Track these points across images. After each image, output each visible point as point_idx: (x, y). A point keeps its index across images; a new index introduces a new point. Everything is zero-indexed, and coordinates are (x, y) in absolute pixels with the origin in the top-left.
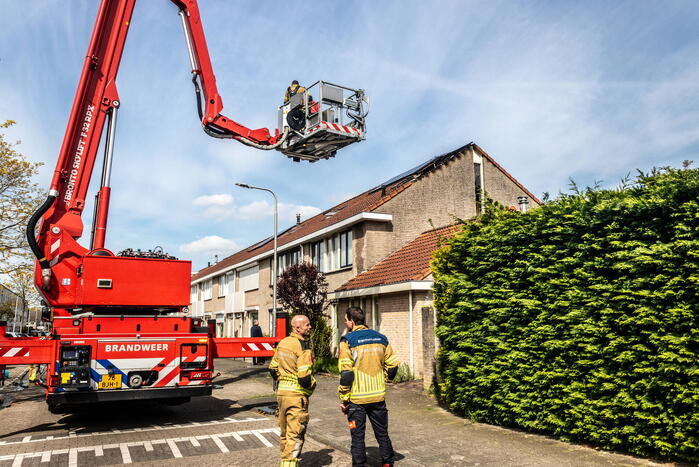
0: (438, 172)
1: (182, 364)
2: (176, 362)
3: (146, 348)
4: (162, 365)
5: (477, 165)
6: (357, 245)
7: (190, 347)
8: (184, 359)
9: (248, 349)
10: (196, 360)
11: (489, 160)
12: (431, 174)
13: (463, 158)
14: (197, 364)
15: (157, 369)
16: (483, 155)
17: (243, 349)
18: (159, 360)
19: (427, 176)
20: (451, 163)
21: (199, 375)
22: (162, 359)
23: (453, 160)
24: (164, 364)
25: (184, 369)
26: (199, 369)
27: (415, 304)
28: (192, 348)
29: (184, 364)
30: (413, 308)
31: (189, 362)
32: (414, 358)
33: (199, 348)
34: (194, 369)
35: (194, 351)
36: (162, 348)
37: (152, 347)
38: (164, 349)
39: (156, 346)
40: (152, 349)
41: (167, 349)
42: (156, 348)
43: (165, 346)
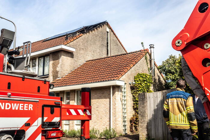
0: (93, 32)
1: (43, 124)
3: (15, 107)
4: (28, 125)
5: (108, 32)
6: (53, 64)
7: (49, 109)
8: (45, 119)
11: (112, 31)
12: (90, 32)
13: (103, 28)
15: (24, 128)
16: (110, 28)
17: (68, 114)
19: (89, 33)
20: (98, 28)
22: (28, 119)
23: (99, 27)
24: (30, 124)
25: (44, 128)
26: (55, 129)
27: (113, 94)
28: (51, 109)
29: (45, 124)
30: (113, 96)
31: (49, 122)
32: (113, 125)
33: (55, 109)
34: (51, 129)
35: (52, 112)
36: (28, 108)
37: (21, 107)
38: (29, 109)
39: (24, 106)
40: (20, 109)
41: (32, 109)
42: (23, 108)
43: (31, 106)
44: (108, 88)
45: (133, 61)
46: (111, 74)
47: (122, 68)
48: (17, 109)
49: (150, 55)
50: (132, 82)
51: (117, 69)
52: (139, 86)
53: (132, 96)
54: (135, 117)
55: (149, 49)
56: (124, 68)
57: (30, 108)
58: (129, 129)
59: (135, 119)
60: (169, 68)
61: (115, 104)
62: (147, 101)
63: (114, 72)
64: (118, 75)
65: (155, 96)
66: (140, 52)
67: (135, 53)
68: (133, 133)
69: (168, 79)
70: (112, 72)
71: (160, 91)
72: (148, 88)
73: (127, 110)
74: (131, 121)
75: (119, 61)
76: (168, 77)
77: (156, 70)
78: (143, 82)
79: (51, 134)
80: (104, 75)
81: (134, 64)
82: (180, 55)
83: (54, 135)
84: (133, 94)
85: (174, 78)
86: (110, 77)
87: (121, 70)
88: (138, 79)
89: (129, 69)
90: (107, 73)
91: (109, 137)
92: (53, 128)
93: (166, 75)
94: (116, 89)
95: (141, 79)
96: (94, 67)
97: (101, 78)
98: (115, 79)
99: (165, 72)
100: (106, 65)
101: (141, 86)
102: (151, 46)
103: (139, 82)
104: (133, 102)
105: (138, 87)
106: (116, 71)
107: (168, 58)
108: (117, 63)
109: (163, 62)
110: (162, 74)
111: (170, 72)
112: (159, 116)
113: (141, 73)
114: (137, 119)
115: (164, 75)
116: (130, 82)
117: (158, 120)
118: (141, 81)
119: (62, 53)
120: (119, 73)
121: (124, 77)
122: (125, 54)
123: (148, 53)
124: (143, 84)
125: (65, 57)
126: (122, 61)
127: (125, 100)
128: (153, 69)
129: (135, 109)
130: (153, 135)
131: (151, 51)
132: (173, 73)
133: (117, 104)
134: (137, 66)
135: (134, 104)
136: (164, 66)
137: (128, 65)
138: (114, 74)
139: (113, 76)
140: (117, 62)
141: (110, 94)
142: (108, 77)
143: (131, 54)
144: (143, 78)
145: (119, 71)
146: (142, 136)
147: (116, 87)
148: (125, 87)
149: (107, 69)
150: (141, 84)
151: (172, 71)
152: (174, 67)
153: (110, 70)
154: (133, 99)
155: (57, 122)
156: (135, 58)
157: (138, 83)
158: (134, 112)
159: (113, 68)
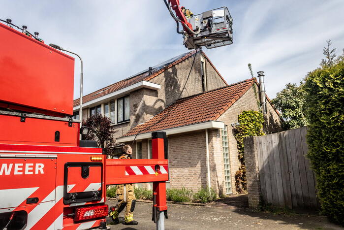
1: (67, 197)
2: (57, 194)
4: (33, 201)
7: (79, 169)
8: (70, 187)
9: (131, 173)
10: (88, 189)
11: (208, 61)
14: (89, 195)
15: (25, 207)
16: (205, 58)
17: (127, 174)
18: (29, 192)
21: (90, 213)
24: (37, 199)
25: (70, 204)
26: (91, 203)
27: (210, 140)
28: (82, 170)
29: (70, 197)
30: (209, 143)
31: (77, 193)
32: (211, 182)
33: (91, 169)
34: (84, 204)
35: (85, 174)
36: (34, 171)
37: (16, 169)
38: (37, 172)
39: (24, 167)
40: (16, 173)
41: (42, 172)
42: (23, 171)
43: (40, 167)
44: (202, 132)
45: (235, 95)
46: (206, 114)
47: (220, 105)
48: (8, 173)
49: (259, 86)
50: (235, 122)
51: (214, 107)
52: (246, 128)
53: (236, 142)
54: (242, 170)
55: (258, 78)
56: (224, 104)
57: (39, 171)
58: (235, 187)
59: (242, 174)
60: (287, 101)
61: (213, 154)
62: (257, 149)
63: (210, 110)
64: (215, 115)
65: (269, 140)
66: (244, 83)
67: (238, 85)
68: (241, 193)
69: (286, 116)
70: (207, 111)
71: (276, 133)
72: (258, 130)
73: (230, 162)
74: (236, 177)
75: (217, 97)
76: (287, 114)
77: (269, 105)
78: (251, 123)
79: (84, 213)
80: (197, 116)
81: (237, 99)
82: (301, 83)
83: (92, 215)
84: (238, 140)
85: (295, 115)
86: (205, 117)
87: (220, 108)
88: (243, 119)
89: (229, 106)
90: (201, 112)
91: (206, 200)
92: (87, 202)
93: (283, 111)
94: (213, 134)
95: (248, 119)
96: (185, 107)
97: (192, 120)
98: (211, 119)
99: (281, 108)
100: (200, 103)
101: (248, 128)
102: (259, 73)
103: (246, 123)
104: (238, 150)
105: (243, 129)
106: (212, 110)
107: (285, 88)
108: (213, 100)
109: (278, 94)
110: (277, 110)
111: (288, 106)
112: (277, 170)
113: (247, 111)
114: (244, 173)
115: (280, 112)
116: (232, 124)
117: (275, 176)
118: (248, 121)
119: (145, 91)
120: (216, 112)
121: (223, 116)
122: (225, 88)
123: (256, 83)
124: (252, 125)
125: (148, 97)
126: (220, 96)
127: (226, 148)
128: (264, 104)
129: (242, 160)
130: (268, 198)
131: (260, 81)
132: (293, 108)
133: (215, 154)
134: (241, 101)
135: (239, 153)
136: (280, 98)
137: (228, 101)
138: (209, 113)
139: (208, 116)
140: (214, 98)
141: (205, 141)
142: (201, 118)
143: (233, 87)
144: (250, 117)
145: (216, 109)
146: (253, 199)
147: (213, 131)
148: (226, 130)
149: (200, 108)
150: (248, 126)
151: (292, 104)
152: (294, 100)
153: (205, 109)
154: (238, 146)
155: (96, 192)
156: (238, 91)
157: (244, 124)
158: (240, 164)
159: (209, 106)
